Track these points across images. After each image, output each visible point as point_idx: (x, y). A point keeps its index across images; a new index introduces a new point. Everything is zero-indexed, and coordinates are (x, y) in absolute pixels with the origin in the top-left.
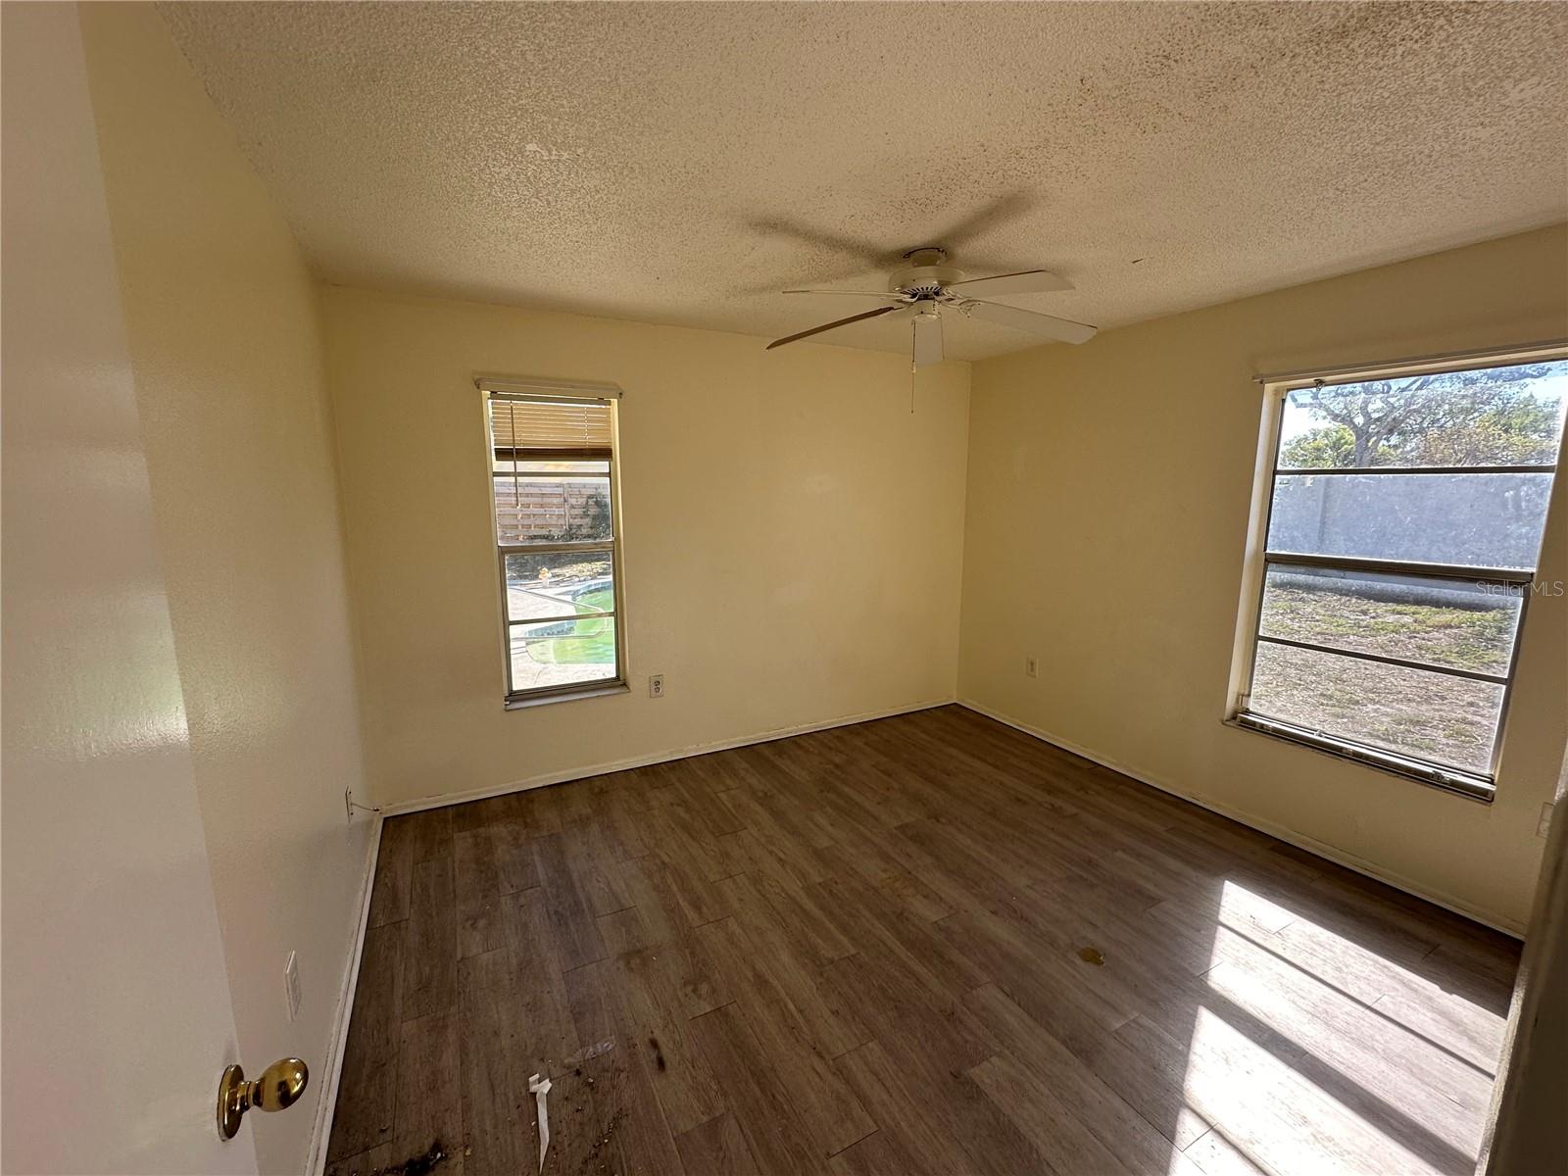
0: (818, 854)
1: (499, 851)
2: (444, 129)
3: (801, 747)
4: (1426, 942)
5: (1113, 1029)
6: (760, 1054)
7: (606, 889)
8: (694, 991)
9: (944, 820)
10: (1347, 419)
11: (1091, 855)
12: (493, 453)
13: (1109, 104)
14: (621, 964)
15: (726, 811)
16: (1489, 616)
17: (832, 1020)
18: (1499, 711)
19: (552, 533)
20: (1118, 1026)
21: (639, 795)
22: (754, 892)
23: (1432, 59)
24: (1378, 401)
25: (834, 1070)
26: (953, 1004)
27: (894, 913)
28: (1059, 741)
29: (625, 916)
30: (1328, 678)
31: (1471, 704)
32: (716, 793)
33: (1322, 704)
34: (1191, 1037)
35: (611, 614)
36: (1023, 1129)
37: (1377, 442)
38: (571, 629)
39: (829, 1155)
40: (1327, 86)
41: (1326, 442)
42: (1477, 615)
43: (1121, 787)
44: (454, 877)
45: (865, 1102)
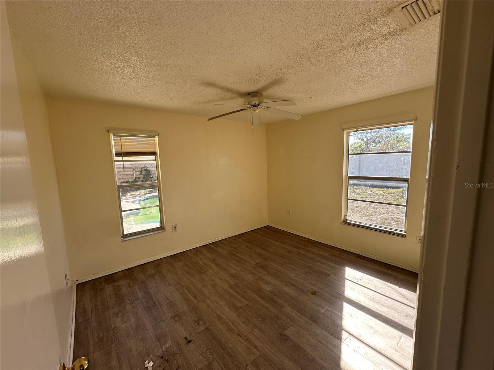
0: (232, 275)
1: (123, 290)
2: (104, 50)
3: (222, 243)
4: (394, 276)
5: (322, 312)
6: (222, 340)
7: (164, 296)
8: (198, 324)
9: (268, 260)
10: (362, 139)
11: (310, 265)
12: (114, 154)
13: (304, 57)
14: (172, 320)
15: (201, 266)
16: (400, 190)
17: (243, 325)
18: (405, 214)
19: (129, 181)
20: (323, 311)
21: (171, 264)
22: (213, 290)
23: (378, 53)
24: (369, 134)
25: (245, 340)
26: (278, 314)
27: (257, 290)
28: (298, 233)
29: (171, 304)
30: (365, 209)
31: (398, 213)
32: (197, 261)
33: (364, 217)
34: (342, 311)
35: (158, 206)
36: (301, 345)
37: (370, 145)
38: (139, 213)
39: (247, 365)
40: (355, 57)
41: (358, 145)
42: (397, 190)
43: (317, 245)
44: (107, 301)
45: (256, 347)
